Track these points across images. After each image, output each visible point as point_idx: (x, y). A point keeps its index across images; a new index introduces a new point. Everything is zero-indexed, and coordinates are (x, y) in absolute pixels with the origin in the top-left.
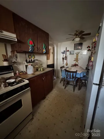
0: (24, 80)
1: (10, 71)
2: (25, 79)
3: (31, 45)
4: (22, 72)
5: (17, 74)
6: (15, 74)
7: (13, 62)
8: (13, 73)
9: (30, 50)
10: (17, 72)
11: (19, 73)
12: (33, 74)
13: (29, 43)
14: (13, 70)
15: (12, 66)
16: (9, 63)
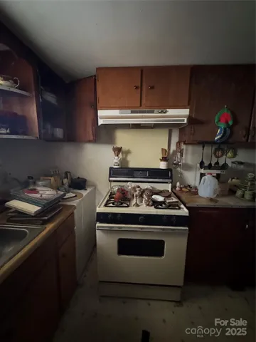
0: (182, 206)
1: (166, 180)
2: (185, 205)
3: (222, 126)
4: (189, 186)
5: (177, 189)
6: (174, 187)
7: (175, 164)
8: (170, 185)
9: (216, 138)
10: (178, 184)
11: (181, 188)
12: (211, 200)
13: (219, 121)
14: (171, 178)
15: (171, 170)
16: (168, 165)
